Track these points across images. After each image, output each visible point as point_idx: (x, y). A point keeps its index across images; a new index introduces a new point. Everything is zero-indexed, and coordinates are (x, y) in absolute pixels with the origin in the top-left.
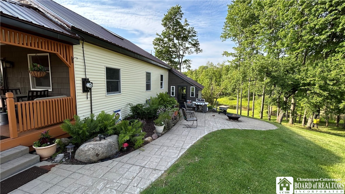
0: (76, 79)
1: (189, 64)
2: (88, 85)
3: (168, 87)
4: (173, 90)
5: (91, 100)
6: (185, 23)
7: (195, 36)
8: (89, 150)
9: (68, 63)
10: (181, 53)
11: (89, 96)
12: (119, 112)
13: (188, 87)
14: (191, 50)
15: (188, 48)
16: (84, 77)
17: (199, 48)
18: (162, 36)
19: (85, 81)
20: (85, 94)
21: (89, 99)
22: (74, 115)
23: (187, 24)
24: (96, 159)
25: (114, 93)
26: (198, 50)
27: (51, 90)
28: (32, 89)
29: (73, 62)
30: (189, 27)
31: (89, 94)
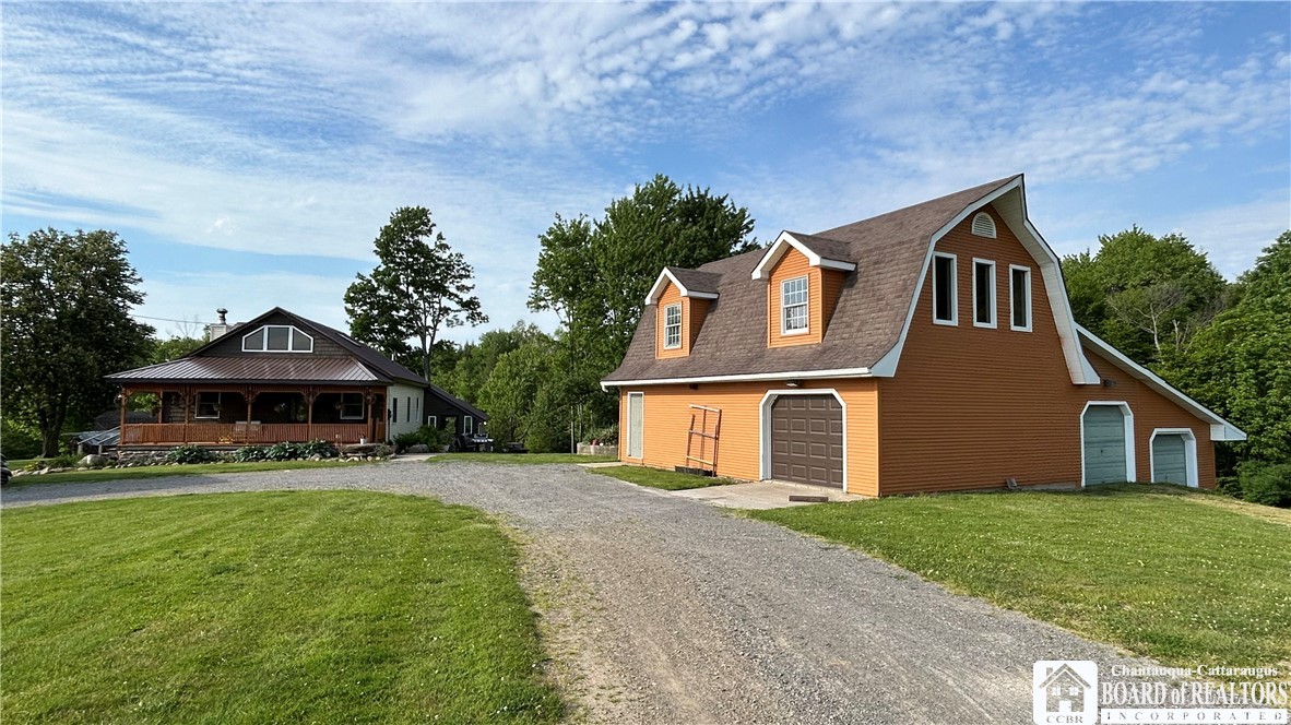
3: (423, 419)
4: (432, 422)
6: (438, 242)
7: (468, 277)
10: (429, 323)
13: (460, 416)
14: (455, 315)
17: (481, 313)
18: (374, 282)
23: (444, 247)
30: (448, 252)
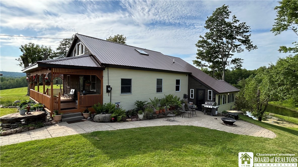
0: (103, 86)
1: (240, 63)
2: (109, 89)
3: (188, 90)
4: (192, 92)
5: (111, 97)
6: (233, 19)
7: (248, 31)
8: (97, 117)
9: (100, 79)
11: (110, 95)
12: (119, 104)
13: (206, 90)
14: (241, 48)
15: (236, 46)
16: (107, 85)
17: (252, 45)
18: (205, 38)
19: (108, 87)
20: (108, 93)
21: (110, 96)
22: (98, 103)
23: (237, 21)
24: (98, 121)
25: (126, 94)
26: (250, 47)
27: (96, 91)
28: (91, 90)
29: (103, 78)
30: (239, 23)
31: (110, 93)
